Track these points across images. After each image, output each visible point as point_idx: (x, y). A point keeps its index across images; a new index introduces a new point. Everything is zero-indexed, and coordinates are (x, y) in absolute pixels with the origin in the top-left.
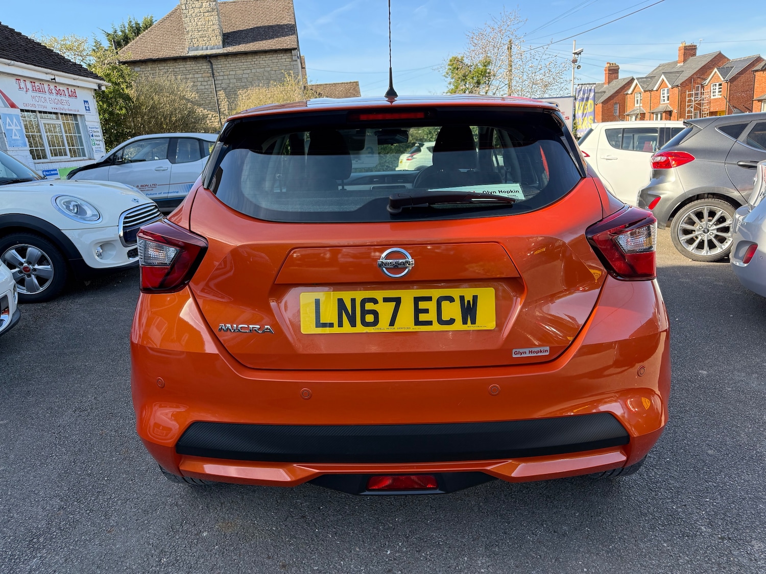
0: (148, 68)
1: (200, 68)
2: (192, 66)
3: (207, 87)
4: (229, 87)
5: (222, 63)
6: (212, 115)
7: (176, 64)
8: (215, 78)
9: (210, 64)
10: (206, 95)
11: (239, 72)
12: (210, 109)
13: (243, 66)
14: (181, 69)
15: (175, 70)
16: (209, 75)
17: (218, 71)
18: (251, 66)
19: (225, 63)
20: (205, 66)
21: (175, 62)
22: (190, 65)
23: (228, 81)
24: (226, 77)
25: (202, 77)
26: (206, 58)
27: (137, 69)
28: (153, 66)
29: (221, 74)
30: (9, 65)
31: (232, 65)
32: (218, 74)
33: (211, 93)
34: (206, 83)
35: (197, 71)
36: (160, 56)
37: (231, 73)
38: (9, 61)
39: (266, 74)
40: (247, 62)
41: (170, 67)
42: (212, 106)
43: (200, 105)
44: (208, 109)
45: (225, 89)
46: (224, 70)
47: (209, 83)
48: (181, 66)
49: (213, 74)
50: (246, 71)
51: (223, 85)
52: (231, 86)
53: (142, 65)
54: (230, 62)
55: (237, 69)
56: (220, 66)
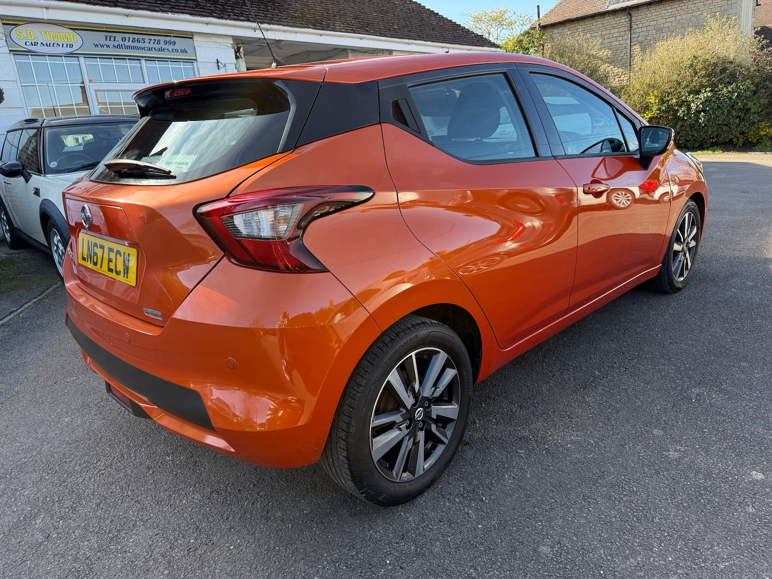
0: (566, 30)
1: (618, 22)
2: (610, 21)
3: (621, 42)
4: (646, 39)
5: (642, 14)
6: (622, 73)
7: (594, 21)
8: (632, 31)
9: (629, 17)
10: (619, 51)
11: (661, 21)
12: (621, 66)
13: (666, 14)
14: (598, 26)
15: (592, 27)
16: (626, 28)
17: (637, 23)
18: (676, 12)
19: (646, 13)
20: (623, 19)
21: (593, 19)
22: (608, 20)
23: (646, 34)
24: (644, 29)
25: (618, 32)
26: (626, 10)
27: (556, 31)
28: (571, 26)
29: (641, 26)
30: (408, 44)
31: (654, 14)
32: (636, 27)
33: (625, 48)
34: (621, 38)
35: (614, 26)
36: (579, 15)
37: (652, 23)
38: (408, 41)
39: (693, 20)
40: (672, 8)
41: (588, 24)
42: (624, 62)
43: (604, 62)
44: (618, 66)
45: (641, 43)
46: (645, 21)
47: (625, 37)
48: (599, 22)
49: (631, 27)
50: (669, 19)
51: (640, 39)
52: (648, 38)
53: (561, 27)
54: (652, 11)
55: (659, 18)
56: (640, 17)
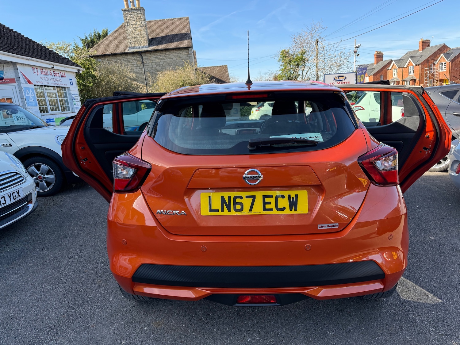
0: (106, 59)
1: (136, 59)
2: (131, 58)
3: (139, 70)
4: (152, 69)
5: (148, 56)
6: (142, 86)
7: (122, 57)
8: (144, 64)
9: (141, 56)
10: (139, 74)
11: (158, 61)
12: (141, 82)
13: (160, 58)
14: (124, 60)
15: (121, 60)
16: (140, 63)
17: (146, 60)
18: (165, 57)
19: (150, 56)
20: (138, 58)
21: (121, 56)
22: (130, 57)
23: (151, 66)
24: (150, 64)
25: (137, 64)
26: (139, 53)
27: (99, 60)
28: (109, 58)
29: (148, 62)
30: (28, 60)
31: (154, 57)
32: (146, 62)
33: (142, 73)
34: (139, 68)
35: (134, 60)
36: (113, 53)
37: (153, 61)
38: (29, 58)
39: (174, 62)
40: (162, 55)
41: (119, 58)
42: (142, 81)
43: (135, 80)
44: (140, 82)
45: (150, 71)
46: (150, 60)
47: (141, 67)
48: (124, 58)
49: (143, 62)
50: (162, 60)
51: (149, 69)
52: (153, 69)
53: (102, 58)
54: (153, 55)
55: (157, 59)
56: (147, 58)
